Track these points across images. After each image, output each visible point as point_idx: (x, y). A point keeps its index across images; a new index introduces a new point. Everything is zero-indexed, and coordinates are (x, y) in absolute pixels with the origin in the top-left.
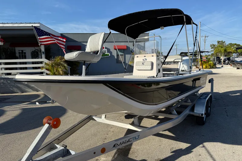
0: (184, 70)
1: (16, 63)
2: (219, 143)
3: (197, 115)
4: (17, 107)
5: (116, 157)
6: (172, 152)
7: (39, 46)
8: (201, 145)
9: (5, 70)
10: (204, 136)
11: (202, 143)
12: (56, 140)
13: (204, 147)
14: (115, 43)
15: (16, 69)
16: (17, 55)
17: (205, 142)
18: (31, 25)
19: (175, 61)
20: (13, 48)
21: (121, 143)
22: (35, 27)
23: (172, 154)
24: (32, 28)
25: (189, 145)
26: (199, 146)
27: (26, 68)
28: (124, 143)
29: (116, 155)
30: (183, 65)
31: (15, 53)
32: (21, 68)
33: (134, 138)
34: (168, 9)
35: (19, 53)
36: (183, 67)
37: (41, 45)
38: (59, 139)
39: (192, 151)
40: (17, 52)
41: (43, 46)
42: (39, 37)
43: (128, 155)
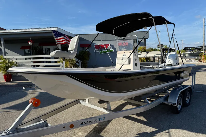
0: (170, 64)
1: (43, 58)
2: (184, 130)
3: (170, 104)
4: (37, 91)
5: (91, 134)
6: (137, 134)
7: (56, 45)
8: (167, 131)
9: (33, 63)
10: (174, 123)
11: (168, 129)
12: (44, 116)
13: (169, 132)
14: (103, 41)
15: (43, 62)
16: (44, 52)
17: (172, 128)
18: (50, 29)
19: (156, 56)
20: (41, 46)
21: (88, 122)
22: (53, 30)
23: (137, 135)
24: (51, 31)
25: (156, 130)
26: (165, 131)
27: (50, 62)
28: (91, 122)
29: (91, 132)
30: (170, 59)
31: (42, 50)
32: (47, 62)
33: (100, 119)
34: (139, 13)
35: (46, 50)
36: (169, 62)
37: (58, 44)
38: (46, 116)
39: (156, 135)
40: (44, 49)
41: (60, 45)
42: (56, 38)
43: (100, 133)
